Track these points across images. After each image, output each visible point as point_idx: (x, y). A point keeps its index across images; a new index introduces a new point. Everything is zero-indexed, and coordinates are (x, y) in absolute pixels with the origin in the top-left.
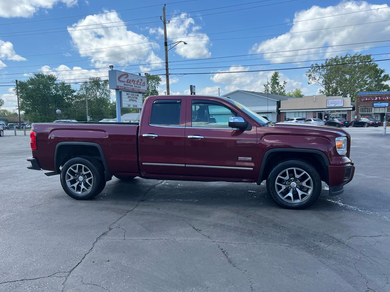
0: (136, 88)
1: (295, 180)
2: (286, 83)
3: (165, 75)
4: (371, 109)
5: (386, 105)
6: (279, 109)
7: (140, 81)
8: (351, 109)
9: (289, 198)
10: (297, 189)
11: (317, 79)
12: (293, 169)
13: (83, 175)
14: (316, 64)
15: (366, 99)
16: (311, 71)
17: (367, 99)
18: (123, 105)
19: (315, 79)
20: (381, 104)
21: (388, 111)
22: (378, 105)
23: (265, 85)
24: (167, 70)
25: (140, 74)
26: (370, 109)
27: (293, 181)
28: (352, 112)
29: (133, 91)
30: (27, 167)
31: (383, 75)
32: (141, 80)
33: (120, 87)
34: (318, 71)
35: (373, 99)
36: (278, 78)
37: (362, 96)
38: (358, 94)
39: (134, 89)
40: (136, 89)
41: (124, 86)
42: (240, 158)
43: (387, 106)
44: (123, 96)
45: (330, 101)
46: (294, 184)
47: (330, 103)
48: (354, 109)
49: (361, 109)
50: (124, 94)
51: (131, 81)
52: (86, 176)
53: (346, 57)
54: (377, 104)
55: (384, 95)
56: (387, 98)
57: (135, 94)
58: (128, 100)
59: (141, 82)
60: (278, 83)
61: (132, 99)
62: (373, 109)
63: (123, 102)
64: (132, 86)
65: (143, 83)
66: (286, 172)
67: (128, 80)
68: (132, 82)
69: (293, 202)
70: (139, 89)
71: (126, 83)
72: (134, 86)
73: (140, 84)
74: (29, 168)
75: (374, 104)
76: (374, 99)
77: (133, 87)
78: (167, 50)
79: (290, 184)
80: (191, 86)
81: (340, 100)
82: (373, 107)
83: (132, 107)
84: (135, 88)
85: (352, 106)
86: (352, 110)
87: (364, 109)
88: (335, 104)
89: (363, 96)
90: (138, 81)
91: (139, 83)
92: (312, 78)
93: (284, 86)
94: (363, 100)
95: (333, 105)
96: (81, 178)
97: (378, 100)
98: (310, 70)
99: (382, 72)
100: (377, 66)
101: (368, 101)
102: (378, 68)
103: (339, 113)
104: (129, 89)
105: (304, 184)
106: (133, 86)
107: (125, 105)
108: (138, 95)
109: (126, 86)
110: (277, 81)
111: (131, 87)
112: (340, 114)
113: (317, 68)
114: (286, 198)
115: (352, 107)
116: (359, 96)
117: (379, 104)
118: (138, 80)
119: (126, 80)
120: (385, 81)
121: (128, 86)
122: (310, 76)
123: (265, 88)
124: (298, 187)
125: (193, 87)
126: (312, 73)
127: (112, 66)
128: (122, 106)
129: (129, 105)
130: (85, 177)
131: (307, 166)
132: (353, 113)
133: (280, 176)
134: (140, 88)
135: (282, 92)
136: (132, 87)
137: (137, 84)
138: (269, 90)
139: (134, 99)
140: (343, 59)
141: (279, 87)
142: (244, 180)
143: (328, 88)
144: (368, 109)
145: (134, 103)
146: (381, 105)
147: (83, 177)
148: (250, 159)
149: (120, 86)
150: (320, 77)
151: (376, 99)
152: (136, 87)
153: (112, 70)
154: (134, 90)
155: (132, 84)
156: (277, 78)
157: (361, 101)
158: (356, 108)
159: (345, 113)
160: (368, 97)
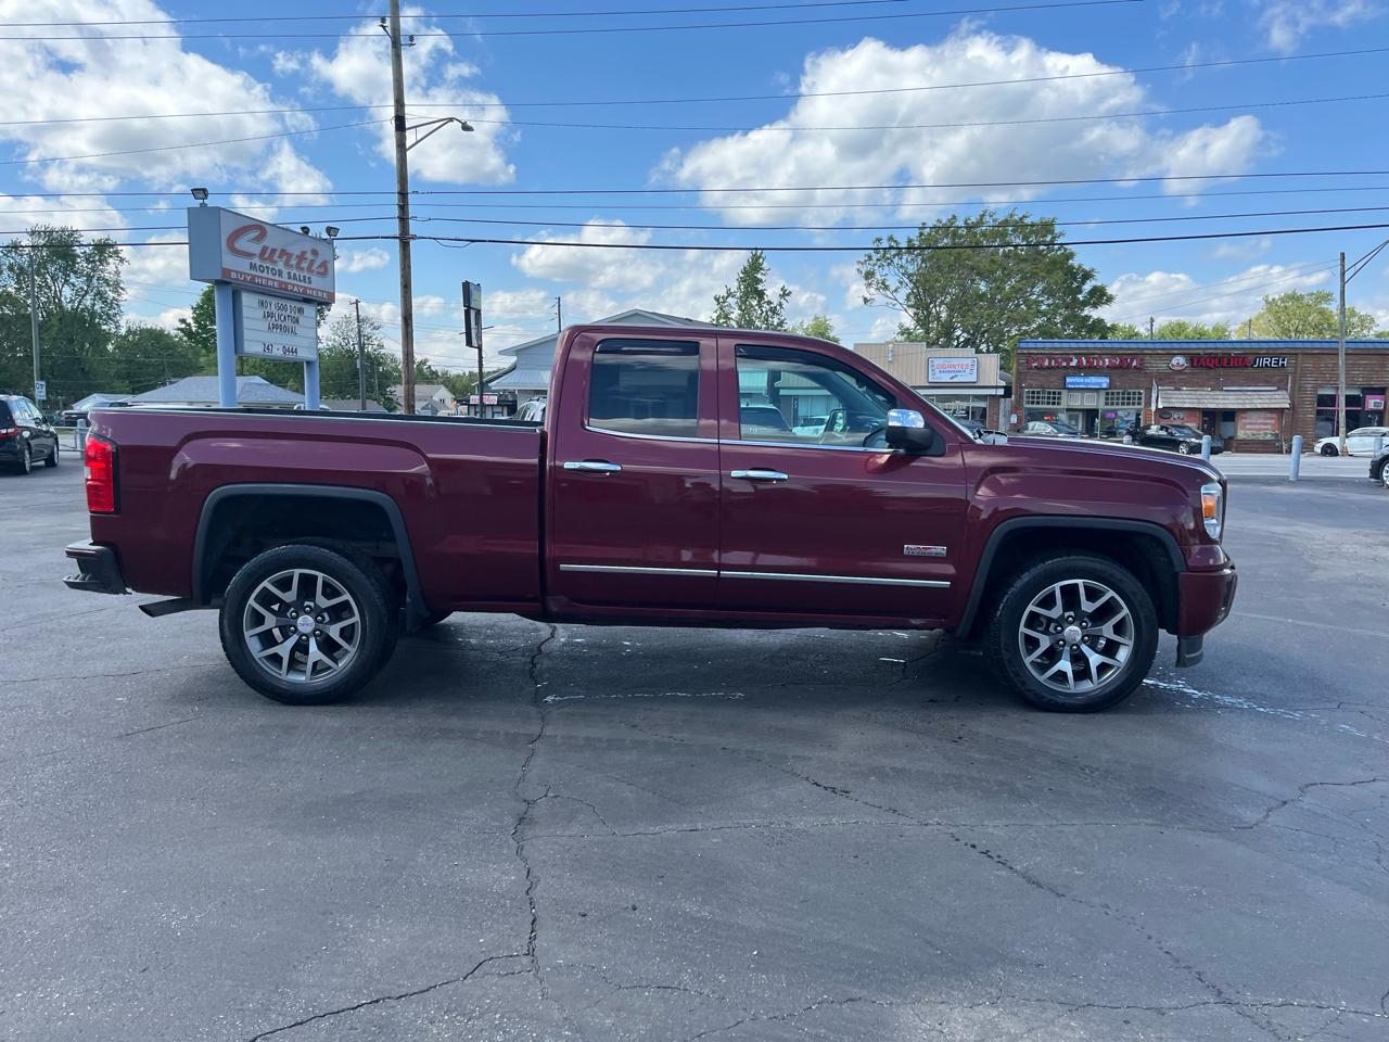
0: (295, 282)
1: (1079, 618)
2: (788, 295)
3: (398, 241)
4: (1059, 393)
5: (1100, 384)
6: (777, 384)
7: (309, 256)
8: (1001, 392)
9: (1061, 676)
10: (1085, 648)
11: (892, 288)
12: (1077, 585)
13: (317, 612)
14: (891, 239)
15: (1044, 361)
16: (874, 258)
17: (1046, 363)
18: (246, 343)
19: (886, 288)
20: (1087, 380)
21: (1107, 404)
22: (1079, 384)
23: (717, 299)
24: (404, 219)
25: (306, 230)
26: (1054, 393)
27: (1071, 623)
28: (1002, 400)
29: (282, 294)
30: (66, 583)
31: (1087, 287)
32: (315, 252)
33: (233, 275)
34: (896, 260)
35: (1064, 364)
36: (763, 278)
37: (1031, 351)
38: (1022, 345)
39: (286, 284)
40: (293, 285)
41: (253, 272)
42: (909, 548)
43: (1104, 386)
44: (246, 312)
45: (937, 362)
46: (1073, 631)
47: (937, 371)
48: (1008, 392)
49: (1028, 392)
50: (248, 300)
51: (277, 253)
52: (326, 615)
53: (980, 223)
54: (1077, 380)
55: (1095, 352)
56: (1107, 360)
57: (289, 303)
58: (264, 325)
59: (312, 262)
60: (761, 294)
61: (279, 324)
62: (1064, 392)
63: (247, 334)
64: (280, 274)
65: (320, 266)
66: (1054, 592)
67: (264, 250)
68: (280, 257)
69: (1073, 691)
70: (306, 288)
71: (256, 261)
72: (289, 273)
73: (309, 269)
74: (72, 585)
75: (1068, 380)
76: (1068, 364)
77: (285, 278)
78: (404, 145)
79: (1063, 630)
80: (466, 286)
81: (969, 361)
82: (1065, 388)
83: (280, 353)
84: (292, 281)
85: (1004, 384)
86: (1002, 396)
87: (1038, 393)
88: (954, 374)
89: (1035, 352)
90: (302, 257)
91: (305, 265)
92: (878, 283)
93: (781, 305)
94: (1035, 364)
95: (946, 378)
96: (305, 623)
97: (1079, 368)
98: (870, 258)
99: (1087, 276)
100: (1069, 256)
101: (1048, 368)
102: (1074, 262)
103: (964, 404)
104: (270, 283)
105: (1107, 630)
106: (285, 275)
107: (252, 347)
108: (301, 311)
109: (259, 274)
110: (760, 287)
111: (277, 277)
112: (968, 408)
113: (893, 252)
114: (1050, 678)
115: (1003, 387)
116: (1025, 351)
117: (1082, 380)
118: (303, 253)
119: (256, 248)
120: (1095, 306)
121: (265, 275)
122: (869, 275)
123: (717, 307)
124: (1085, 642)
125: (472, 288)
126: (876, 267)
127: (204, 190)
128: (242, 348)
129: (268, 348)
130: (324, 618)
131: (1118, 572)
132: (1005, 404)
133: (1037, 606)
134: (310, 283)
135: (775, 323)
136: (280, 279)
137: (299, 267)
138: (733, 316)
139: (289, 323)
140: (969, 227)
141: (766, 307)
142: (913, 622)
143: (923, 322)
144: (1049, 393)
145: (289, 340)
146: (1088, 384)
147: (316, 619)
148: (941, 550)
149: (237, 272)
150: (901, 283)
151: (1074, 363)
152: (295, 278)
153: (203, 205)
154: (286, 290)
155: (280, 265)
156: (759, 276)
157: (1031, 368)
158: (1014, 391)
159: (982, 404)
160: (1050, 356)
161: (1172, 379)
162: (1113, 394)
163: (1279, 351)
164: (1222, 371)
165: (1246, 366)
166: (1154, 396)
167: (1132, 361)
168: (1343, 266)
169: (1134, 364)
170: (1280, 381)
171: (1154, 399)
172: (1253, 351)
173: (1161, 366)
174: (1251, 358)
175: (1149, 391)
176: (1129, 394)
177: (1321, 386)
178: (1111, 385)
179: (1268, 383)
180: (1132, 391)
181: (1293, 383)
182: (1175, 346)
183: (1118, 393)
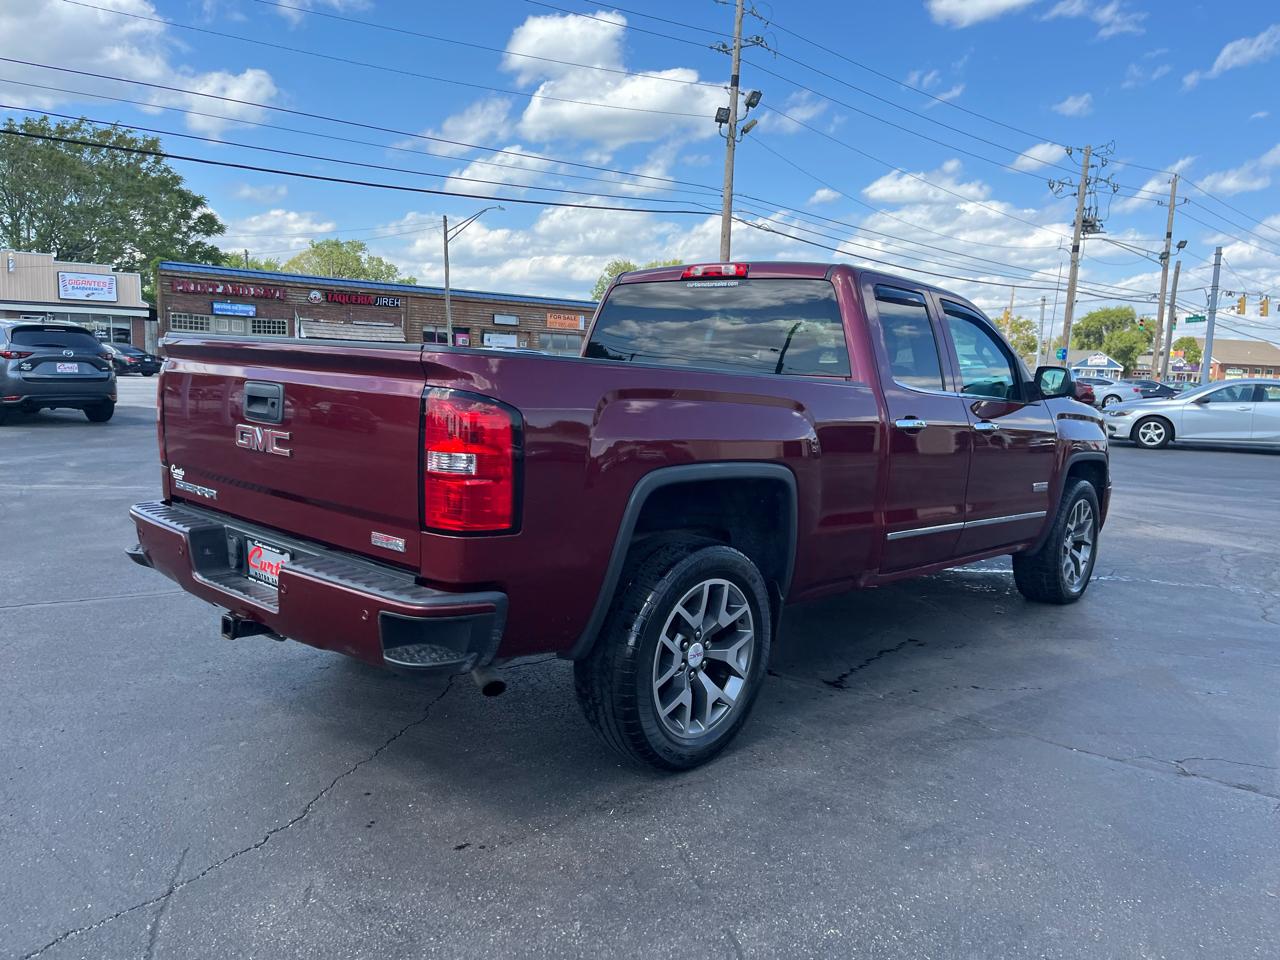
4: (208, 319)
5: (247, 312)
8: (146, 314)
15: (189, 285)
17: (192, 288)
20: (235, 307)
21: (254, 332)
22: (226, 310)
26: (202, 318)
28: (147, 322)
31: (196, 214)
35: (211, 290)
37: (176, 274)
38: (165, 267)
43: (251, 314)
45: (68, 276)
47: (69, 287)
48: (153, 316)
49: (174, 316)
54: (224, 306)
55: (241, 280)
56: (252, 289)
62: (212, 319)
75: (216, 306)
76: (214, 290)
81: (106, 279)
82: (212, 314)
85: (148, 306)
86: (147, 319)
87: (185, 317)
88: (90, 292)
89: (180, 275)
94: (181, 288)
95: (81, 295)
97: (225, 295)
99: (198, 202)
100: (177, 180)
101: (194, 292)
102: (183, 187)
103: (104, 325)
105: (1085, 536)
112: (108, 329)
115: (147, 309)
116: (169, 274)
117: (229, 307)
120: (208, 233)
132: (150, 328)
144: (197, 318)
146: (236, 311)
148: (1046, 485)
151: (220, 290)
157: (176, 292)
158: (159, 313)
159: (125, 326)
160: (195, 281)
161: (310, 311)
162: (259, 322)
163: (394, 293)
164: (352, 307)
165: (370, 304)
166: (297, 326)
167: (275, 292)
168: (446, 226)
169: (278, 295)
170: (396, 318)
171: (296, 329)
172: (375, 292)
173: (302, 299)
174: (373, 297)
175: (292, 320)
176: (274, 323)
177: (426, 325)
178: (257, 314)
179: (387, 320)
180: (277, 320)
181: (405, 321)
182: (313, 281)
183: (264, 322)
